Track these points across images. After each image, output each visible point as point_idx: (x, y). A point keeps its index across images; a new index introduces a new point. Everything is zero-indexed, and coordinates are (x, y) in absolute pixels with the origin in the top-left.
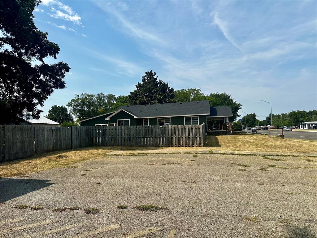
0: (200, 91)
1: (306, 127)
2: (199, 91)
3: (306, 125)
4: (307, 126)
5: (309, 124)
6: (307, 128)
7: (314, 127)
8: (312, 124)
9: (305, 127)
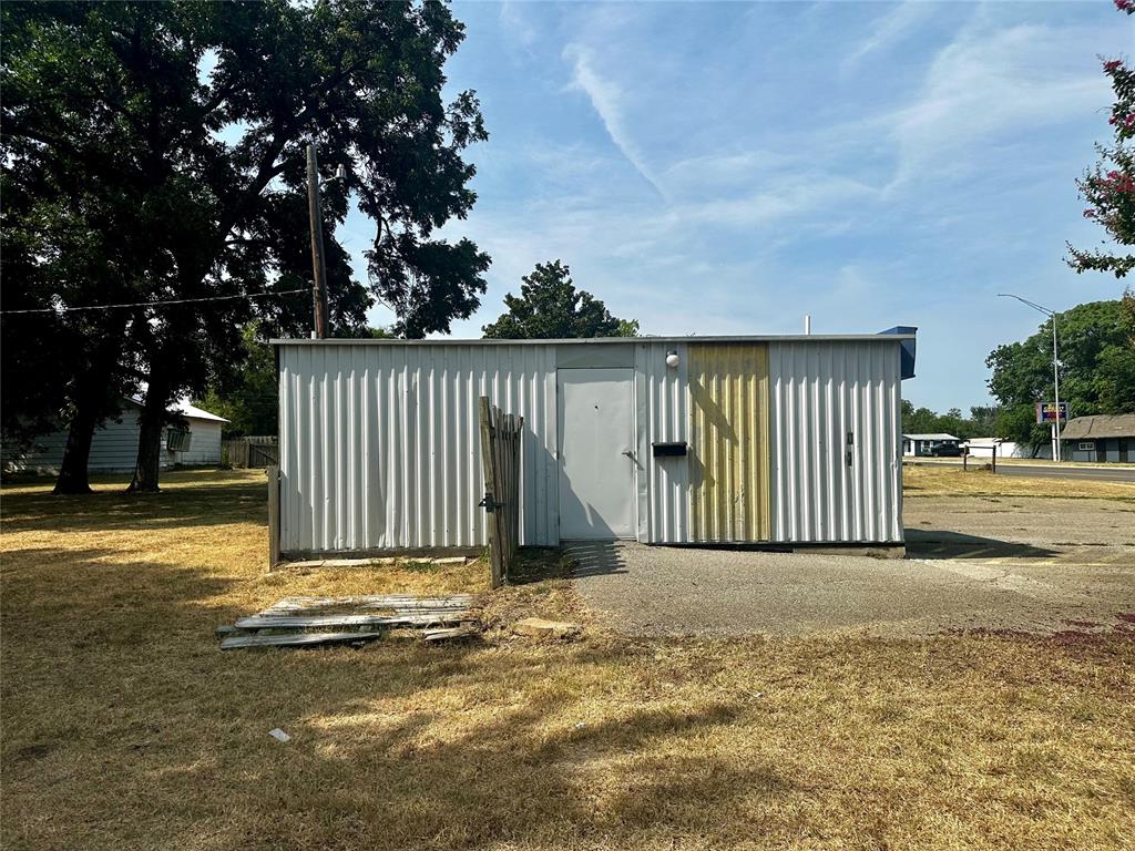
0: (638, 327)
1: (909, 450)
2: (635, 328)
3: (909, 444)
4: (913, 445)
5: (918, 442)
6: (913, 453)
7: (933, 450)
8: (927, 443)
9: (906, 448)
